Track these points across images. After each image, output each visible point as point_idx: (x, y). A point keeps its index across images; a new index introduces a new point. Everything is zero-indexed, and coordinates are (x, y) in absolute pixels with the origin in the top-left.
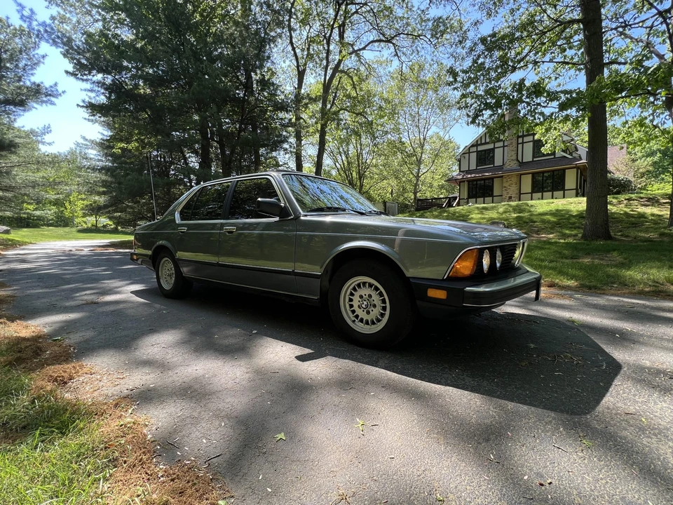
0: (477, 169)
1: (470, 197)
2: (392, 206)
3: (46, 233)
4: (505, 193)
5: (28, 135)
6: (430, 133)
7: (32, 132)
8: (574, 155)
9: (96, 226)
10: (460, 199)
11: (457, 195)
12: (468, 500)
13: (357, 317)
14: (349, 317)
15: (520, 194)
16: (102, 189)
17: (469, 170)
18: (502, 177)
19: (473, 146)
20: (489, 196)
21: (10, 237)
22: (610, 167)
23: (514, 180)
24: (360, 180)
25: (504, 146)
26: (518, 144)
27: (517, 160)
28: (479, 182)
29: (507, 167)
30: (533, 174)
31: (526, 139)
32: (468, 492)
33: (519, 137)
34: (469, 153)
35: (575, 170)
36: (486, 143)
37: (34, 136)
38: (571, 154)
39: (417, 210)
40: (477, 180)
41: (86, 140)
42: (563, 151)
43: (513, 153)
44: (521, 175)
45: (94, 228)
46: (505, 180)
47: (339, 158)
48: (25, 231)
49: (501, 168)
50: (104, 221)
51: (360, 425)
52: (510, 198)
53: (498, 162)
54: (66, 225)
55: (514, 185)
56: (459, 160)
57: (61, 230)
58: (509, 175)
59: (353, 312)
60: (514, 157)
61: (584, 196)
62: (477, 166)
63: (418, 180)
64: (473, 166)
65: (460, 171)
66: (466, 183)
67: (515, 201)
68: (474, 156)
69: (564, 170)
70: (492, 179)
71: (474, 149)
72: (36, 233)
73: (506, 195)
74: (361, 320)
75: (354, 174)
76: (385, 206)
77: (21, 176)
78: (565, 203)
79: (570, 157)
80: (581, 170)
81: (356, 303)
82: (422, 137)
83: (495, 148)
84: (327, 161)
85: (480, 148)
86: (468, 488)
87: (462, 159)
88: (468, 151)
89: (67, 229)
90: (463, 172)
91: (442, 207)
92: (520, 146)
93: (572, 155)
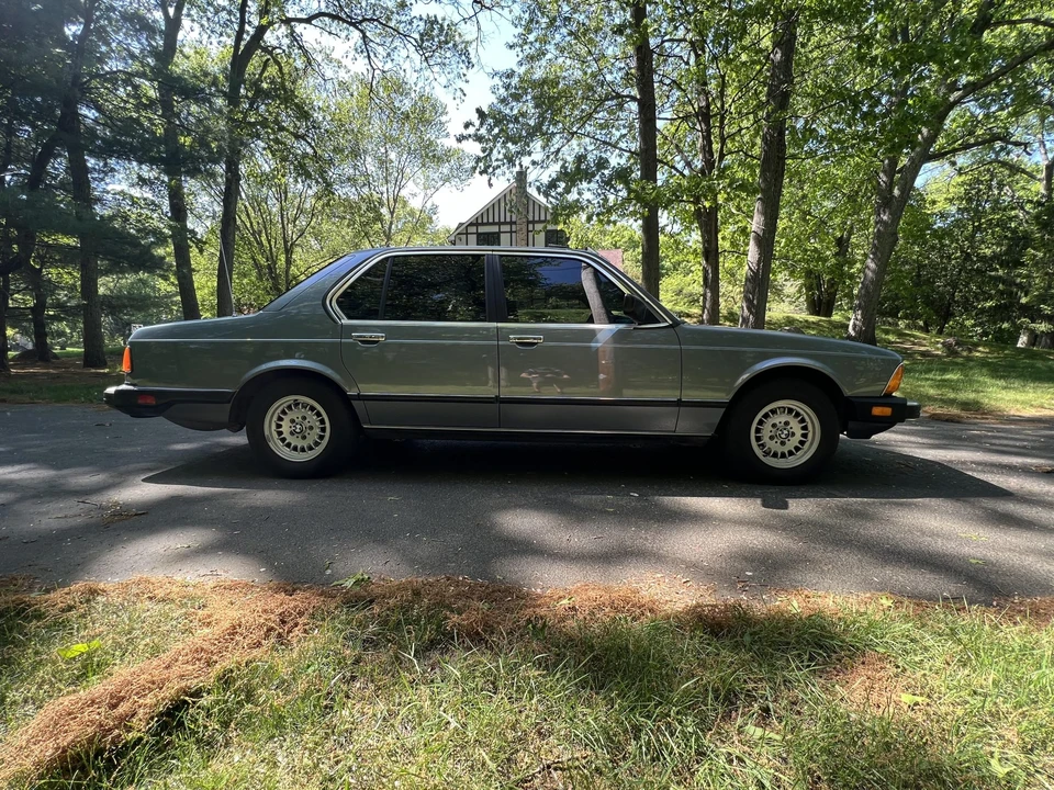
19: (471, 224)
24: (286, 252)
25: (511, 232)
26: (528, 231)
31: (539, 227)
33: (529, 222)
34: (467, 234)
36: (488, 224)
68: (473, 240)
71: (474, 229)
74: (776, 454)
83: (500, 232)
85: (482, 229)
87: (457, 241)
88: (464, 231)
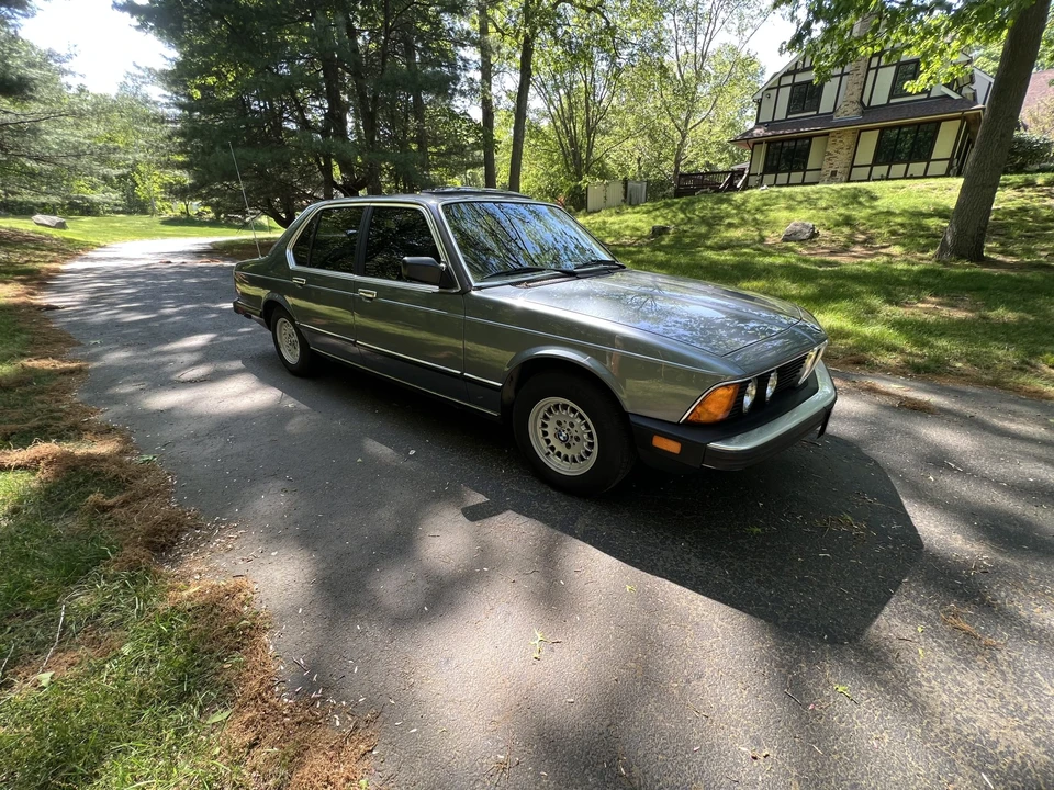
0: (786, 119)
1: (767, 170)
2: (637, 188)
3: (118, 224)
4: (826, 165)
5: (46, 60)
6: (714, 46)
7: (51, 54)
8: (966, 91)
9: (188, 215)
10: (749, 175)
11: (746, 165)
12: (656, 777)
13: (553, 448)
14: (542, 448)
15: (852, 166)
16: (181, 159)
17: (773, 121)
18: (827, 134)
20: (798, 170)
21: (67, 234)
22: (1024, 116)
23: (848, 140)
24: (589, 137)
26: (869, 69)
27: (861, 103)
28: (786, 144)
29: (840, 116)
30: (883, 130)
32: (659, 763)
34: (779, 87)
35: (959, 121)
36: (810, 69)
37: (56, 61)
38: (959, 91)
39: (678, 194)
40: (783, 141)
41: (139, 68)
42: (947, 85)
43: (857, 87)
44: (861, 130)
45: (184, 217)
46: (831, 140)
47: (555, 97)
48: (87, 222)
49: (829, 116)
50: (195, 207)
51: (537, 642)
52: (834, 173)
53: (826, 105)
54: (144, 212)
55: (845, 151)
56: (759, 103)
57: (138, 221)
58: (838, 133)
59: (548, 441)
60: (856, 97)
61: (959, 175)
62: (788, 113)
63: (684, 137)
64: (781, 114)
65: (757, 123)
66: (765, 146)
67: (841, 182)
68: (785, 93)
69: (938, 123)
70: (810, 138)
71: (788, 80)
72: (104, 224)
73: (827, 169)
74: (559, 454)
75: (579, 126)
76: (626, 187)
77: (55, 136)
78: (924, 187)
79: (956, 96)
80: (970, 124)
81: (551, 430)
82: (699, 51)
84: (535, 102)
86: (660, 757)
87: (765, 99)
88: (776, 85)
89: (145, 219)
90: (763, 124)
91: (718, 191)
92: (872, 73)
93: (960, 94)
